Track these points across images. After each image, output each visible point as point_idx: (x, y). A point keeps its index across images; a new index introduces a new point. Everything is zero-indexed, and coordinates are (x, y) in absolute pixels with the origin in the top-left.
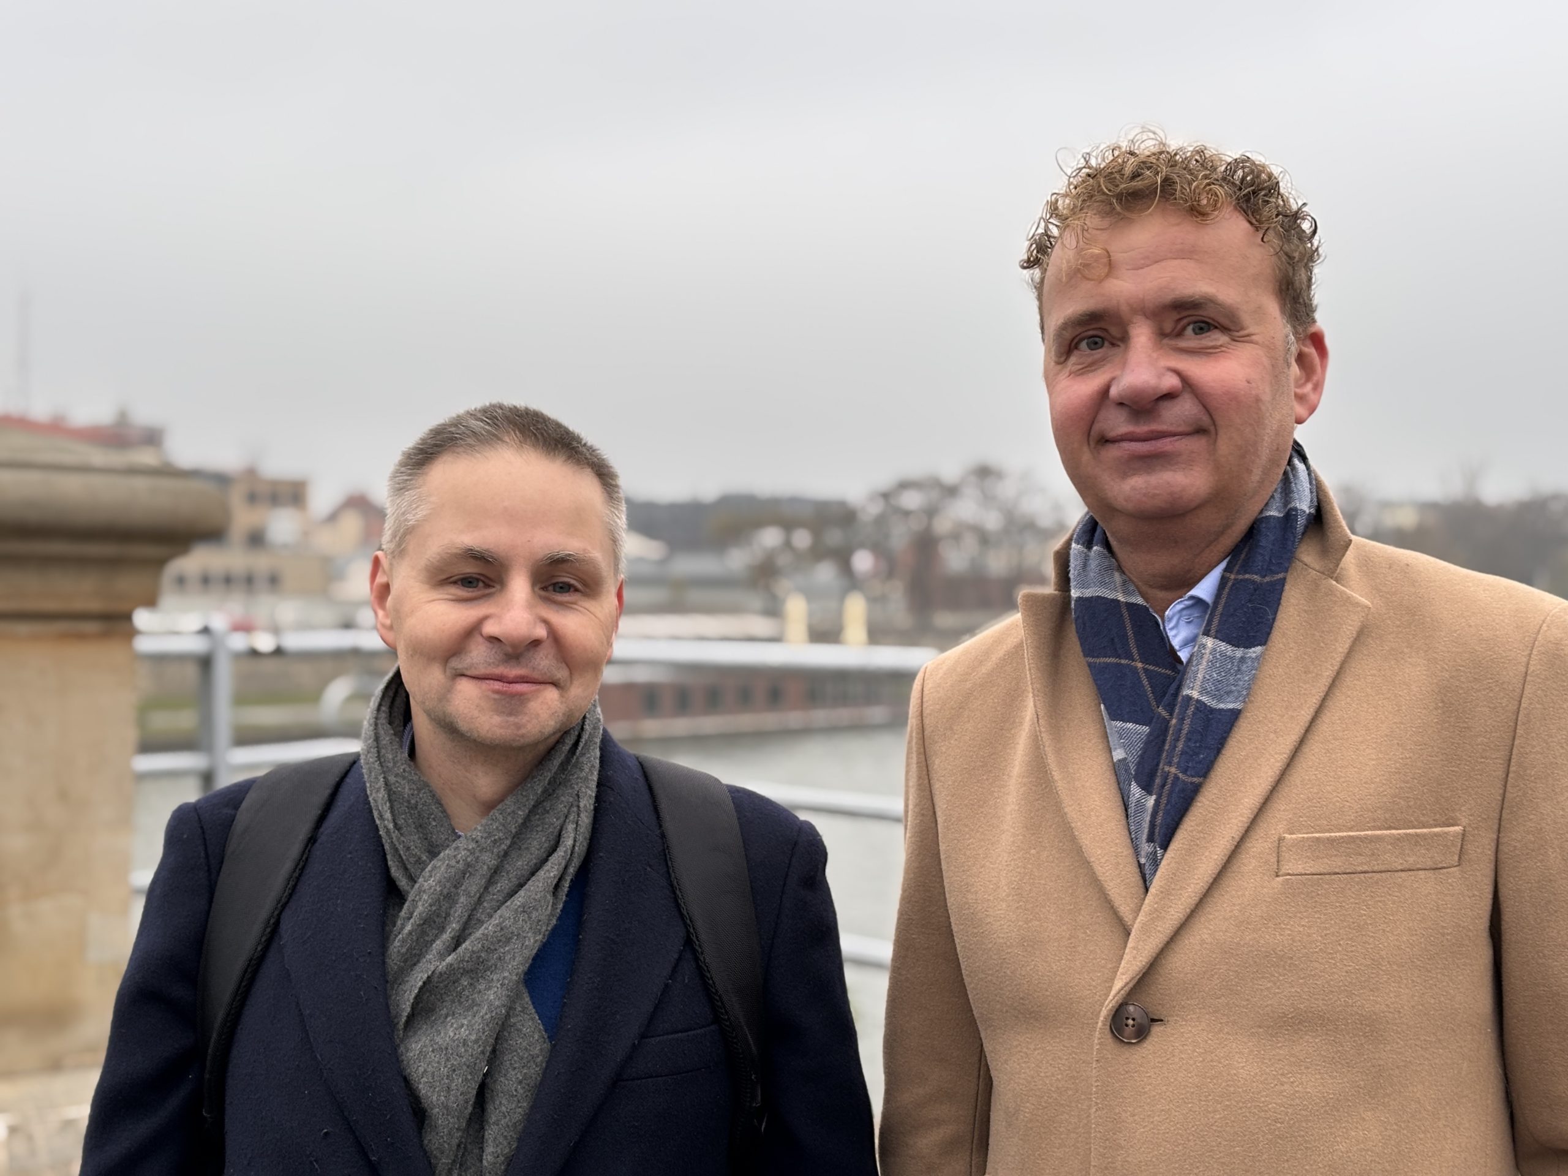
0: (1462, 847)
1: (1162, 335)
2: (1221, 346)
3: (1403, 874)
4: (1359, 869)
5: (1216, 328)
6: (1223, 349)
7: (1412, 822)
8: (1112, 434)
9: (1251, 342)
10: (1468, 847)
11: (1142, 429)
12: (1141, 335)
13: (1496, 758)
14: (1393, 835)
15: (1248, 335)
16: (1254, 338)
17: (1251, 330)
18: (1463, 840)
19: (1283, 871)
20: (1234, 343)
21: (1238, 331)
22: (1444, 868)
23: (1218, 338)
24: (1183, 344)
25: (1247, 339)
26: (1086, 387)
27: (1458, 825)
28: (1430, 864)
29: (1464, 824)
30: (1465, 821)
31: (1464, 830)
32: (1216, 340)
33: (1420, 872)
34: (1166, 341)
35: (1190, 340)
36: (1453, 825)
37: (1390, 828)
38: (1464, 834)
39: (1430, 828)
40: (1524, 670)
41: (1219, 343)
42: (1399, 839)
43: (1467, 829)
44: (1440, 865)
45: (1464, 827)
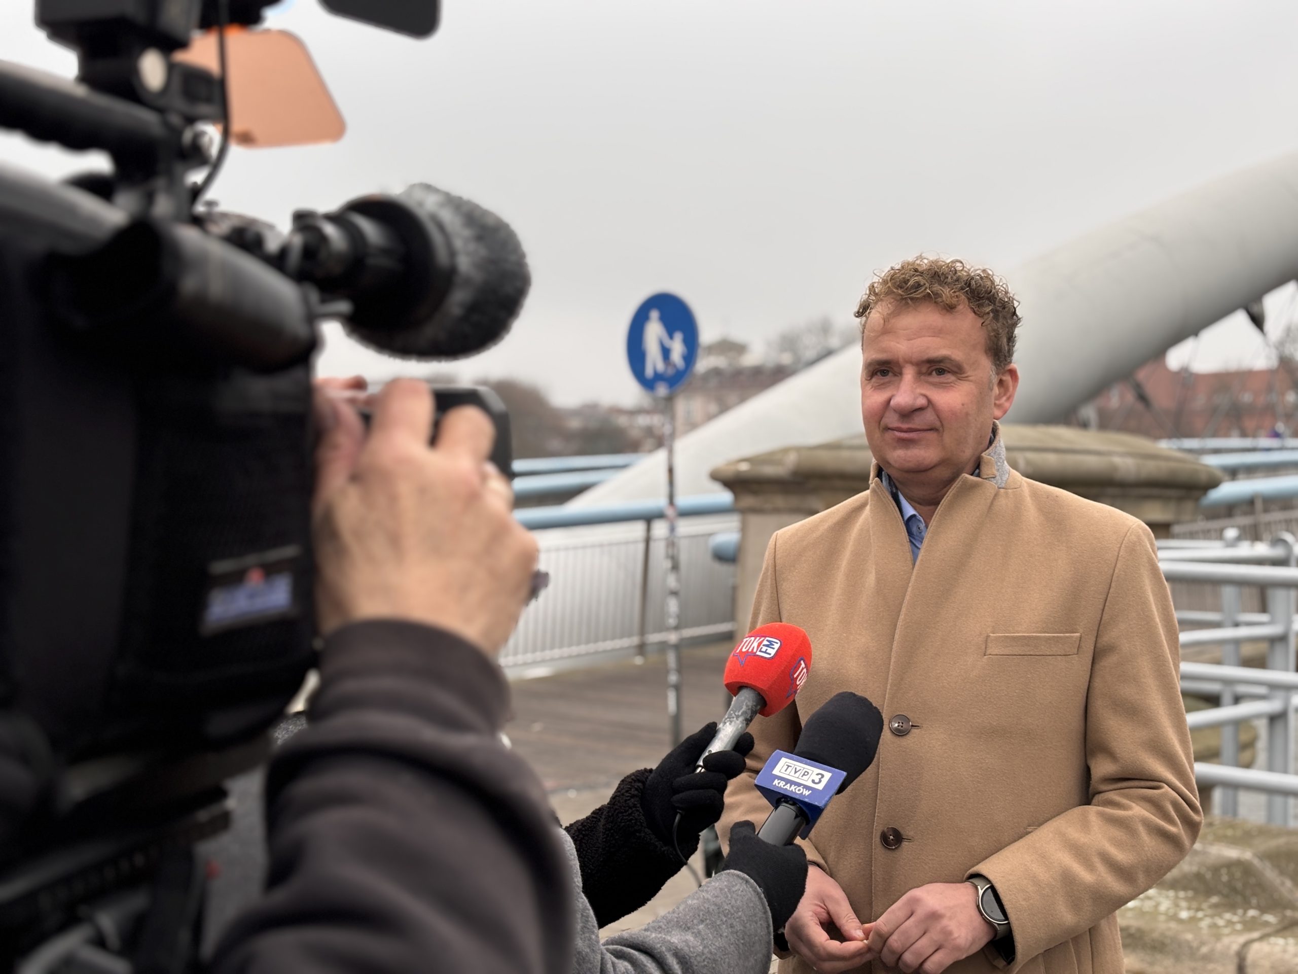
0: (1079, 645)
1: (920, 374)
2: (951, 383)
3: (1050, 657)
4: (1029, 653)
5: (949, 372)
6: (952, 384)
7: (1056, 629)
8: (891, 426)
9: (969, 381)
10: (1083, 644)
11: (905, 426)
12: (909, 374)
13: (1100, 599)
14: (1046, 636)
15: (967, 377)
16: (970, 378)
17: (969, 374)
18: (1080, 640)
19: (988, 652)
20: (959, 381)
21: (961, 374)
22: (1070, 655)
23: (950, 378)
24: (931, 379)
25: (966, 379)
26: (879, 398)
27: (1078, 633)
28: (1063, 653)
29: (1081, 632)
30: (1081, 631)
31: (1081, 636)
32: (948, 379)
33: (1058, 657)
34: (922, 377)
35: (935, 378)
36: (1075, 633)
37: (1045, 632)
38: (1081, 637)
39: (1064, 633)
40: (1116, 554)
41: (950, 381)
42: (1049, 638)
43: (1083, 635)
44: (1068, 654)
45: (1081, 634)
